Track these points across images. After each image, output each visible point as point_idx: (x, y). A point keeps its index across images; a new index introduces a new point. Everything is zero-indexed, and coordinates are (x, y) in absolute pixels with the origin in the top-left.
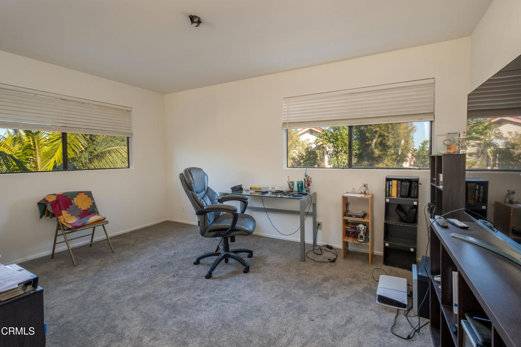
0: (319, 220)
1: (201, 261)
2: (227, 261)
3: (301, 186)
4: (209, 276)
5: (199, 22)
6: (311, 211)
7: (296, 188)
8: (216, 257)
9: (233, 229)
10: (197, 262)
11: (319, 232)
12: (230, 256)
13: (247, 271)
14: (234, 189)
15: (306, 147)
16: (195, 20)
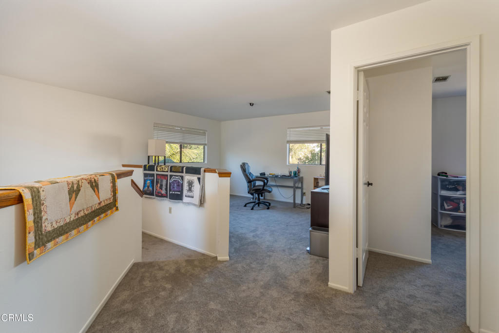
0: (304, 191)
1: (247, 205)
2: (259, 206)
3: (295, 173)
4: (252, 209)
5: (253, 104)
6: (300, 186)
7: (293, 175)
8: (254, 204)
9: (263, 189)
10: (245, 206)
11: (304, 197)
12: (261, 203)
13: (268, 208)
14: (261, 174)
15: (310, 150)
16: (251, 104)
